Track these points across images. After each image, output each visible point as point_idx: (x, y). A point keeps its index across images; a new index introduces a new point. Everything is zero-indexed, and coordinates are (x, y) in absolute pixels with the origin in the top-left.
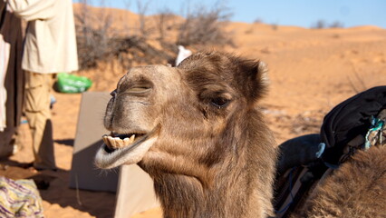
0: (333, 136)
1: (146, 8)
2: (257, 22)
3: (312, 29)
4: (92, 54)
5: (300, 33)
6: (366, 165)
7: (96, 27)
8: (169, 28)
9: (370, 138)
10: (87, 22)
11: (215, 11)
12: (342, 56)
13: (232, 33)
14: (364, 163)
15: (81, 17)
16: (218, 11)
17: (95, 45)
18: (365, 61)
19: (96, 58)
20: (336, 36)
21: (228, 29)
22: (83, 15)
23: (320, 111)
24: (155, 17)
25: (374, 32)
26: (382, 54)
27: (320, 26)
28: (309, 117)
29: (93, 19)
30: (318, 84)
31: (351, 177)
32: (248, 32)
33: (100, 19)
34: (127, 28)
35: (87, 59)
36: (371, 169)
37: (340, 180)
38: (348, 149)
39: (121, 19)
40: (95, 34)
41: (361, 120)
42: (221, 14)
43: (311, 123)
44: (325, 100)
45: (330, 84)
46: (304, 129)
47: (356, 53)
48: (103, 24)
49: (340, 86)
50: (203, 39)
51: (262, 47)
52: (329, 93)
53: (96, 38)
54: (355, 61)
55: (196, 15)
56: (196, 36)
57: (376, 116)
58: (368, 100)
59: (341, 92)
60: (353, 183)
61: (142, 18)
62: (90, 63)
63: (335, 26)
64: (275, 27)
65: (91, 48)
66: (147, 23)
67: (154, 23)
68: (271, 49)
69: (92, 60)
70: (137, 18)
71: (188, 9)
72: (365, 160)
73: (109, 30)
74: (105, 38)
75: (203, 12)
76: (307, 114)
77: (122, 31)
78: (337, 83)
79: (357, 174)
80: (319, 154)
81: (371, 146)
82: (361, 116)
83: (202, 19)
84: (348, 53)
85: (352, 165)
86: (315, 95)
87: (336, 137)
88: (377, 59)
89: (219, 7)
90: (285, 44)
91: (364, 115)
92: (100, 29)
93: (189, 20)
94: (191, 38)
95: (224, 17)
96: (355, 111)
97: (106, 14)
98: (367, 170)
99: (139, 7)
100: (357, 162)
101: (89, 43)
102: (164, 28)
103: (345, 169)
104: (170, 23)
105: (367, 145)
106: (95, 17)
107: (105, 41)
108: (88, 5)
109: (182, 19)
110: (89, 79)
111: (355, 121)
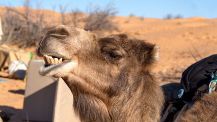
0: (189, 85)
1: (65, 9)
2: (131, 16)
3: (164, 19)
4: (33, 38)
5: (157, 22)
6: (210, 104)
7: (34, 21)
8: (79, 21)
9: (212, 87)
10: (29, 18)
11: (107, 10)
12: (184, 36)
13: (117, 23)
14: (209, 102)
15: (25, 15)
16: (109, 10)
17: (34, 32)
18: (198, 38)
19: (35, 40)
20: (179, 24)
21: (114, 21)
22: (27, 14)
23: (172, 69)
24: (70, 14)
25: (201, 20)
26: (207, 34)
27: (169, 17)
28: (166, 73)
29: (33, 17)
30: (170, 52)
31: (201, 111)
32: (126, 22)
33: (37, 16)
34: (53, 22)
35: (30, 41)
36: (213, 106)
37: (194, 113)
38: (198, 93)
39: (50, 16)
40: (35, 26)
41: (205, 75)
42: (111, 12)
43: (167, 76)
44: (175, 62)
45: (177, 53)
46: (163, 80)
47: (192, 33)
48: (39, 19)
49: (183, 53)
50: (100, 27)
51: (135, 31)
52: (176, 58)
53: (35, 28)
54: (191, 38)
55: (95, 13)
56: (96, 26)
57: (214, 73)
58: (210, 63)
59: (184, 57)
60: (203, 115)
61: (63, 15)
62: (32, 43)
63: (178, 17)
64: (142, 19)
65: (32, 34)
66: (66, 18)
67: (71, 18)
68: (140, 32)
69: (33, 41)
70: (60, 15)
71: (91, 10)
72: (209, 100)
73: (42, 23)
74: (40, 28)
75: (99, 11)
76: (164, 71)
77: (50, 23)
78: (181, 52)
79: (205, 109)
80: (180, 96)
81: (212, 91)
82: (205, 73)
83: (99, 15)
84: (187, 33)
85: (202, 103)
86: (169, 59)
87: (190, 85)
88: (204, 37)
89: (109, 8)
90: (148, 29)
91: (207, 72)
92: (37, 22)
93: (91, 16)
94: (93, 27)
95: (113, 14)
96: (202, 70)
97: (41, 13)
98: (211, 107)
99: (61, 8)
100: (205, 101)
101: (31, 31)
102: (76, 20)
103: (197, 106)
104: (80, 18)
105: (210, 90)
106: (34, 15)
107: (40, 30)
108: (30, 8)
109: (87, 15)
110: (31, 53)
111: (202, 76)
